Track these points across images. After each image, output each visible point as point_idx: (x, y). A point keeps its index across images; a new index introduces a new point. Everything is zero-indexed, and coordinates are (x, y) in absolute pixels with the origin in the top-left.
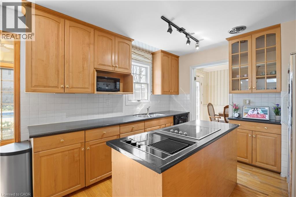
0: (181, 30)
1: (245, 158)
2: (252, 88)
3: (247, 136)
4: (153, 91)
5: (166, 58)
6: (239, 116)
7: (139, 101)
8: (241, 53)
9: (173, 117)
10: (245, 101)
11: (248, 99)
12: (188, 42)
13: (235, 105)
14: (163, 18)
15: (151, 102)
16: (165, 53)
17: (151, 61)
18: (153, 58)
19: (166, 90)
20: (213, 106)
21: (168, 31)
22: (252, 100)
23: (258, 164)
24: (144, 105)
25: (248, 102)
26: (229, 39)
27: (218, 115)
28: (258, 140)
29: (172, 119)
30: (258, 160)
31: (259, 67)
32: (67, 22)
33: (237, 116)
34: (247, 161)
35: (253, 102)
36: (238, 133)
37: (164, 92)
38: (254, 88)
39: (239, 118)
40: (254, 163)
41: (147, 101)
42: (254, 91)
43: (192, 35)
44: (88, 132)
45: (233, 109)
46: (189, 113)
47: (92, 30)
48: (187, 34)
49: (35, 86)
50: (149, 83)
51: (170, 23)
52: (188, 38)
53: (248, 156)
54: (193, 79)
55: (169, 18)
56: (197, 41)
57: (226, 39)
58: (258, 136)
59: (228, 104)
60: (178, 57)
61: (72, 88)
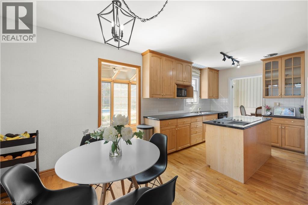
0: (229, 57)
1: (276, 143)
2: (281, 94)
3: (278, 128)
4: (200, 96)
5: (211, 72)
6: (271, 114)
7: (192, 103)
8: (273, 70)
9: (217, 114)
10: (276, 103)
11: (278, 102)
12: (233, 64)
13: (267, 106)
14: (221, 53)
15: (199, 104)
16: (210, 69)
17: (199, 75)
18: (201, 72)
19: (211, 95)
20: (245, 108)
21: (223, 60)
22: (281, 102)
23: (286, 147)
24: (195, 106)
25: (278, 104)
26: (263, 60)
27: (250, 115)
28: (286, 131)
29: (216, 116)
30: (286, 144)
31: (287, 75)
32: (164, 58)
33: (269, 114)
34: (278, 145)
35: (283, 104)
36: (272, 126)
37: (210, 96)
38: (283, 94)
39: (271, 115)
40: (283, 146)
41: (197, 103)
42: (284, 96)
43: (236, 59)
44: (178, 120)
45: (266, 109)
46: (228, 112)
47: (174, 60)
48: (232, 59)
49: (153, 94)
50: (198, 90)
51: (224, 55)
52: (233, 62)
53: (279, 142)
54: (231, 87)
55: (225, 52)
56: (238, 62)
57: (261, 60)
58: (286, 127)
59: (261, 106)
60: (218, 71)
61: (166, 95)
